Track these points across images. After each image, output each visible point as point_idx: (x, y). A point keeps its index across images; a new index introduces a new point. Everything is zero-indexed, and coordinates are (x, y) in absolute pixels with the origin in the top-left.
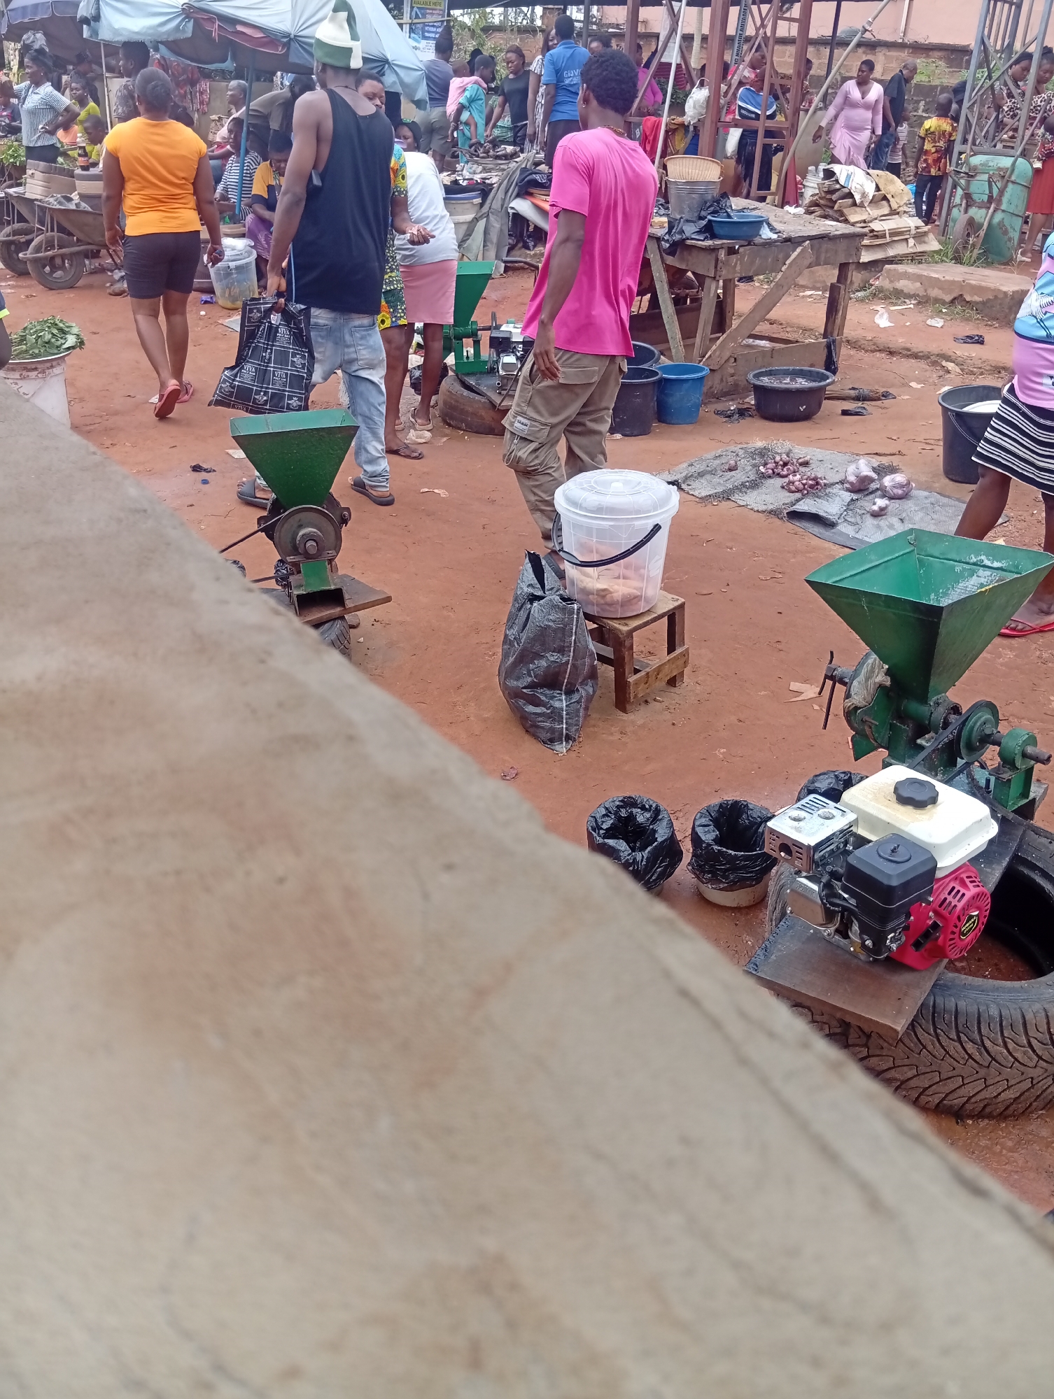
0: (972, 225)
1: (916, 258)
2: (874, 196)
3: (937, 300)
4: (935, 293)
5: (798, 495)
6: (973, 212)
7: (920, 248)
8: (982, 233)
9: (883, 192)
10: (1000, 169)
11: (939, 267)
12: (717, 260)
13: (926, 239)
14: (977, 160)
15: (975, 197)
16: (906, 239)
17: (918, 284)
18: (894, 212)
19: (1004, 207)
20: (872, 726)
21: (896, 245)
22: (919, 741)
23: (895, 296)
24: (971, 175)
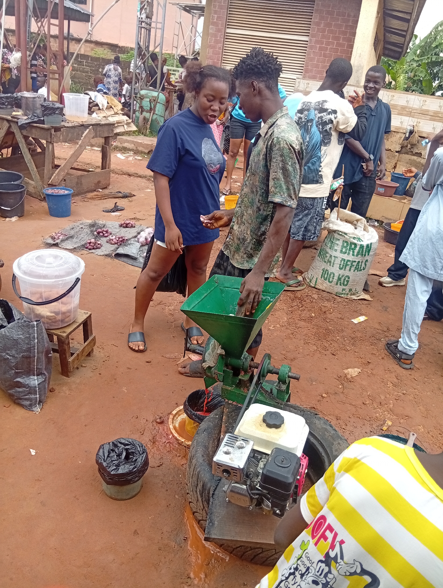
0: (145, 119)
1: (128, 133)
2: (107, 106)
3: (142, 152)
4: (140, 149)
5: (116, 246)
6: (144, 114)
7: (129, 129)
8: (149, 123)
9: (110, 104)
10: (153, 97)
11: (139, 137)
12: (51, 134)
13: (131, 125)
14: (143, 92)
15: (144, 108)
16: (123, 125)
17: (133, 145)
18: (116, 113)
19: (156, 112)
20: (218, 374)
21: (119, 127)
22: (240, 377)
23: (124, 150)
24: (142, 98)
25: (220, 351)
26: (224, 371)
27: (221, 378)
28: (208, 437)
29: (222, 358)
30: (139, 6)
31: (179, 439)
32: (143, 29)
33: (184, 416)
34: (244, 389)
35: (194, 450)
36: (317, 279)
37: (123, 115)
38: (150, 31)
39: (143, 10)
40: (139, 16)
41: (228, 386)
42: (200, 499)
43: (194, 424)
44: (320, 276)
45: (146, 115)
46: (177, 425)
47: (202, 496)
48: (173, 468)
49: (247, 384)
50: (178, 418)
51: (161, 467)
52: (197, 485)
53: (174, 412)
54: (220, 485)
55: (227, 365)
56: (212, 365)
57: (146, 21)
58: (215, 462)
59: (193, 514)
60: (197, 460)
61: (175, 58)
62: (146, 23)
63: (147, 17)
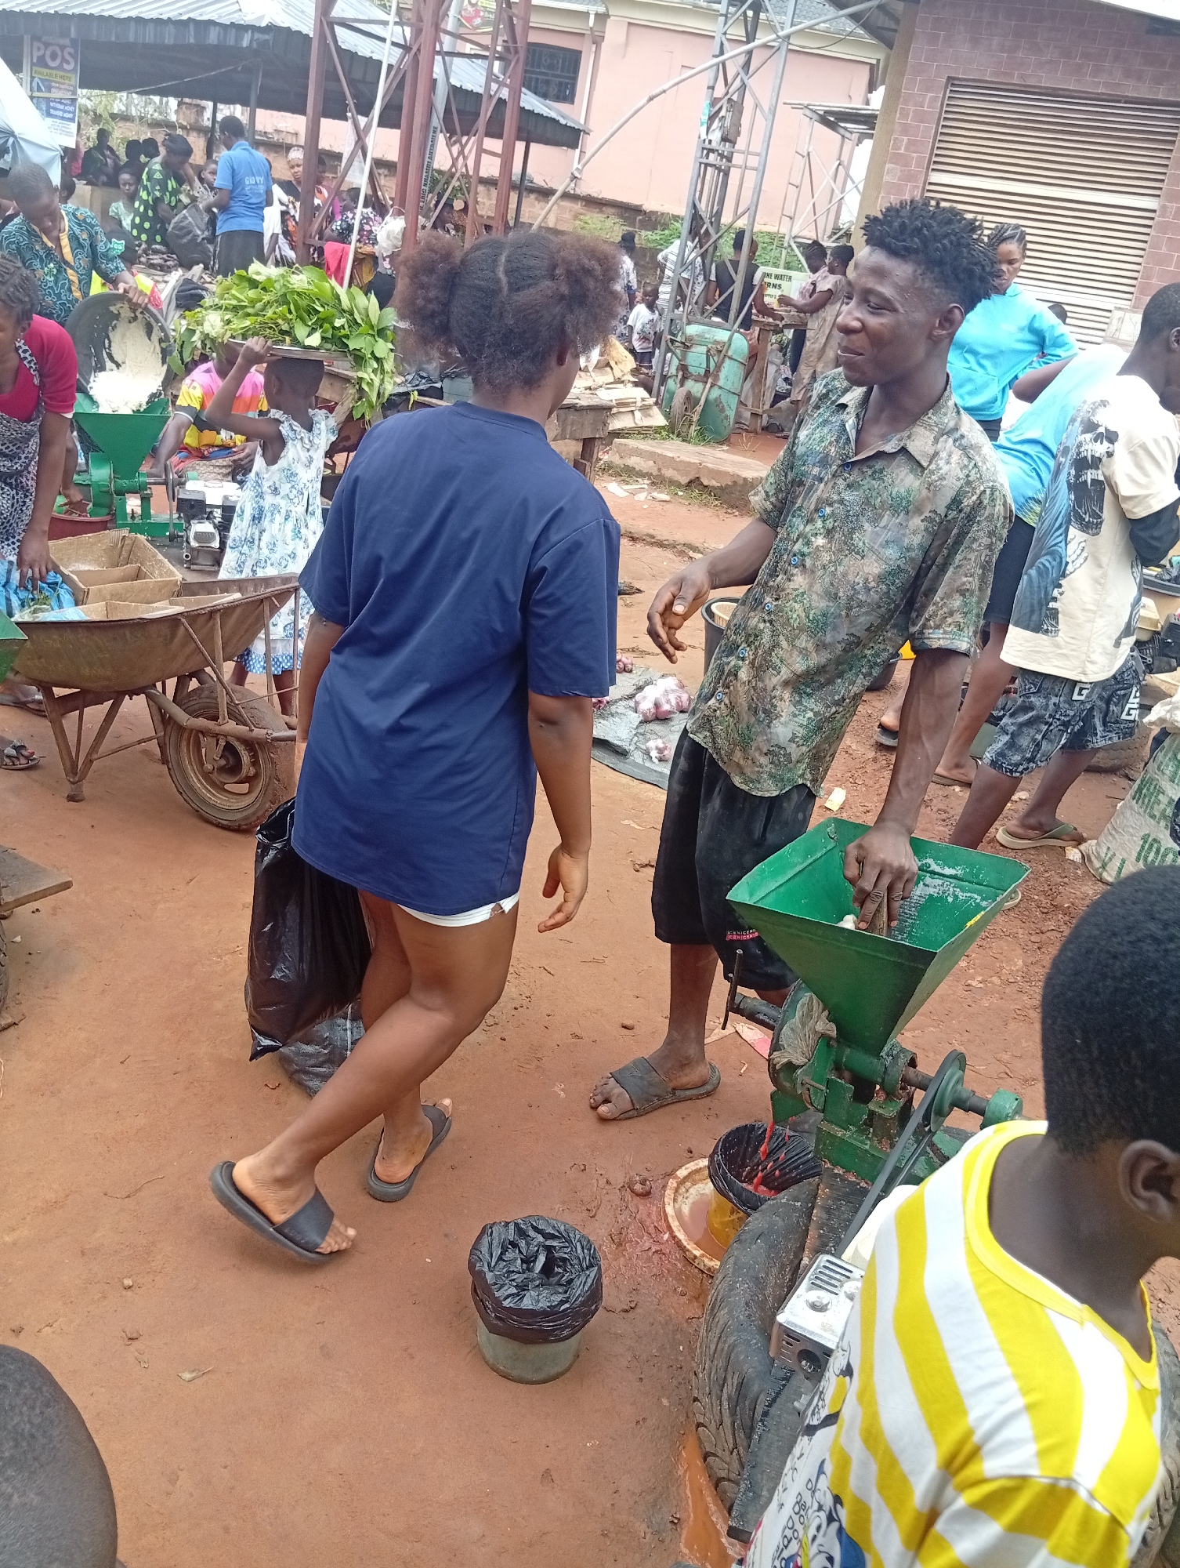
0: (690, 400)
1: (643, 432)
3: (672, 482)
4: (669, 473)
6: (690, 385)
7: (647, 422)
8: (699, 409)
9: (606, 358)
10: (716, 342)
11: (668, 444)
13: (651, 412)
14: (692, 330)
15: (691, 369)
16: (632, 411)
17: (651, 463)
18: (618, 381)
19: (721, 383)
20: (811, 1089)
21: (622, 417)
22: (872, 1106)
23: (627, 474)
24: (687, 345)
25: (824, 1026)
26: (829, 1083)
27: (819, 1102)
28: (768, 1257)
29: (828, 1045)
30: (707, 112)
31: (688, 1247)
32: (709, 169)
33: (708, 1187)
34: (880, 1142)
35: (725, 1285)
36: (1124, 861)
37: (636, 384)
38: (727, 174)
39: (717, 120)
40: (704, 136)
41: (836, 1125)
42: (727, 1421)
43: (732, 1213)
44: (1135, 855)
45: (694, 387)
46: (686, 1210)
47: (733, 1414)
48: (663, 1321)
49: (889, 1129)
50: (691, 1190)
51: (631, 1315)
52: (725, 1379)
53: (682, 1173)
54: (786, 1391)
55: (838, 1068)
56: (799, 1060)
57: (721, 148)
58: (780, 1325)
59: (705, 1460)
60: (730, 1313)
61: (786, 245)
62: (719, 154)
63: (724, 139)
